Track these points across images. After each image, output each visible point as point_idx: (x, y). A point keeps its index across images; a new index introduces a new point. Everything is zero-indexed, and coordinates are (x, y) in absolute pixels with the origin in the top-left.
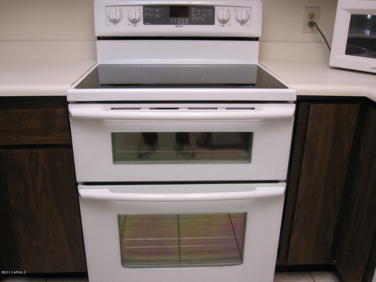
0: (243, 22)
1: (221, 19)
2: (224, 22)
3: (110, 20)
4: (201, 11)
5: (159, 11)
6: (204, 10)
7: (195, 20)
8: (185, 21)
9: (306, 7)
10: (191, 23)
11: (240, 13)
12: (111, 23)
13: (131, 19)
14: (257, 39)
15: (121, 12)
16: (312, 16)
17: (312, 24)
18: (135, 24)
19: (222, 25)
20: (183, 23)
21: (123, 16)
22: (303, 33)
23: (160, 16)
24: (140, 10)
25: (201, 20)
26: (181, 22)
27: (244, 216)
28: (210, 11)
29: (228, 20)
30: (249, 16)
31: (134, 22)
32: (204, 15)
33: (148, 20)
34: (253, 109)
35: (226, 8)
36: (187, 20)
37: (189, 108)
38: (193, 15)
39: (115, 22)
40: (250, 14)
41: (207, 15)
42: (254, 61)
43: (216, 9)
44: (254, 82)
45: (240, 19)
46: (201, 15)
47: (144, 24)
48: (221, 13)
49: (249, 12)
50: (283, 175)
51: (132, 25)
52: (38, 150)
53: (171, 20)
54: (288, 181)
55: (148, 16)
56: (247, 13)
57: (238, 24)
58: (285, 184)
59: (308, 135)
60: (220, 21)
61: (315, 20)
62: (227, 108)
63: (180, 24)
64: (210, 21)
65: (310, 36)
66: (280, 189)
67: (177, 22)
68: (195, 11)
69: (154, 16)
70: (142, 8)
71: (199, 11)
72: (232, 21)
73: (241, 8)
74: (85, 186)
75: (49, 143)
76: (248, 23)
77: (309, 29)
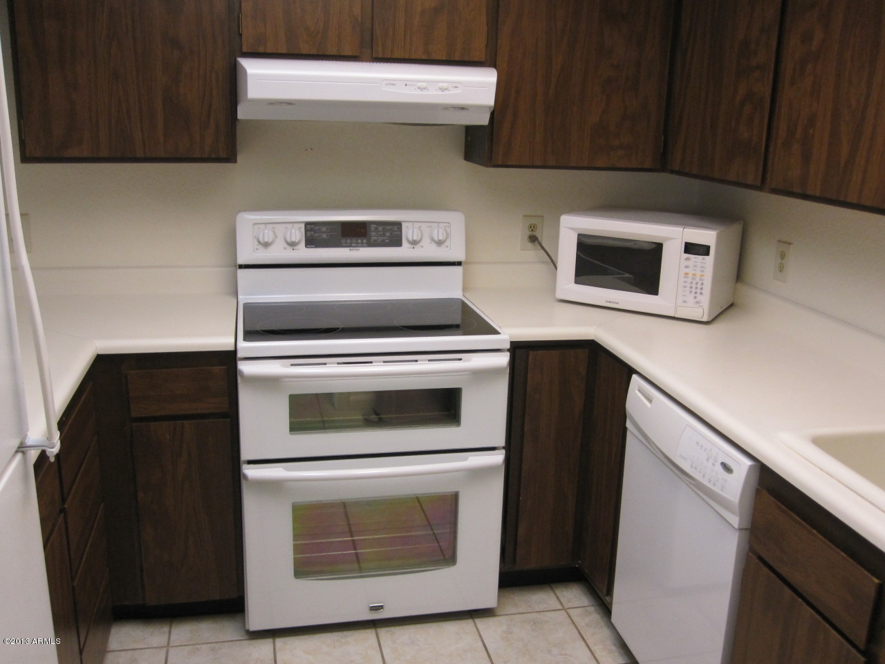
0: (440, 243)
1: (411, 239)
2: (414, 243)
3: (259, 242)
4: (384, 229)
5: (327, 229)
6: (387, 228)
7: (375, 241)
8: (362, 243)
9: (524, 216)
10: (370, 245)
11: (436, 230)
12: (260, 247)
13: (289, 240)
14: (459, 264)
15: (274, 233)
16: (532, 227)
17: (533, 239)
18: (294, 248)
19: (412, 246)
20: (359, 245)
21: (276, 237)
22: (522, 250)
23: (327, 236)
24: (301, 228)
25: (383, 241)
26: (357, 243)
27: (455, 497)
28: (395, 228)
29: (420, 241)
30: (447, 235)
31: (293, 245)
32: (388, 234)
33: (311, 242)
34: (460, 359)
35: (417, 225)
36: (365, 241)
37: (384, 362)
38: (373, 234)
39: (266, 245)
40: (448, 231)
41: (391, 234)
42: (457, 294)
43: (404, 226)
44: (458, 321)
45: (436, 239)
46: (384, 234)
47: (306, 247)
48: (411, 231)
49: (448, 229)
50: (500, 440)
51: (289, 249)
52: (184, 422)
53: (343, 241)
54: (508, 447)
55: (312, 236)
56: (445, 230)
57: (434, 245)
58: (504, 451)
59: (528, 389)
60: (409, 242)
61: (537, 234)
62: (429, 360)
63: (355, 247)
64: (396, 242)
65: (532, 253)
66: (498, 458)
67: (351, 243)
68: (376, 229)
69: (320, 236)
70: (303, 226)
71: (380, 228)
72: (426, 242)
73: (436, 224)
74: (252, 466)
75: (199, 412)
76: (447, 243)
77: (530, 245)
